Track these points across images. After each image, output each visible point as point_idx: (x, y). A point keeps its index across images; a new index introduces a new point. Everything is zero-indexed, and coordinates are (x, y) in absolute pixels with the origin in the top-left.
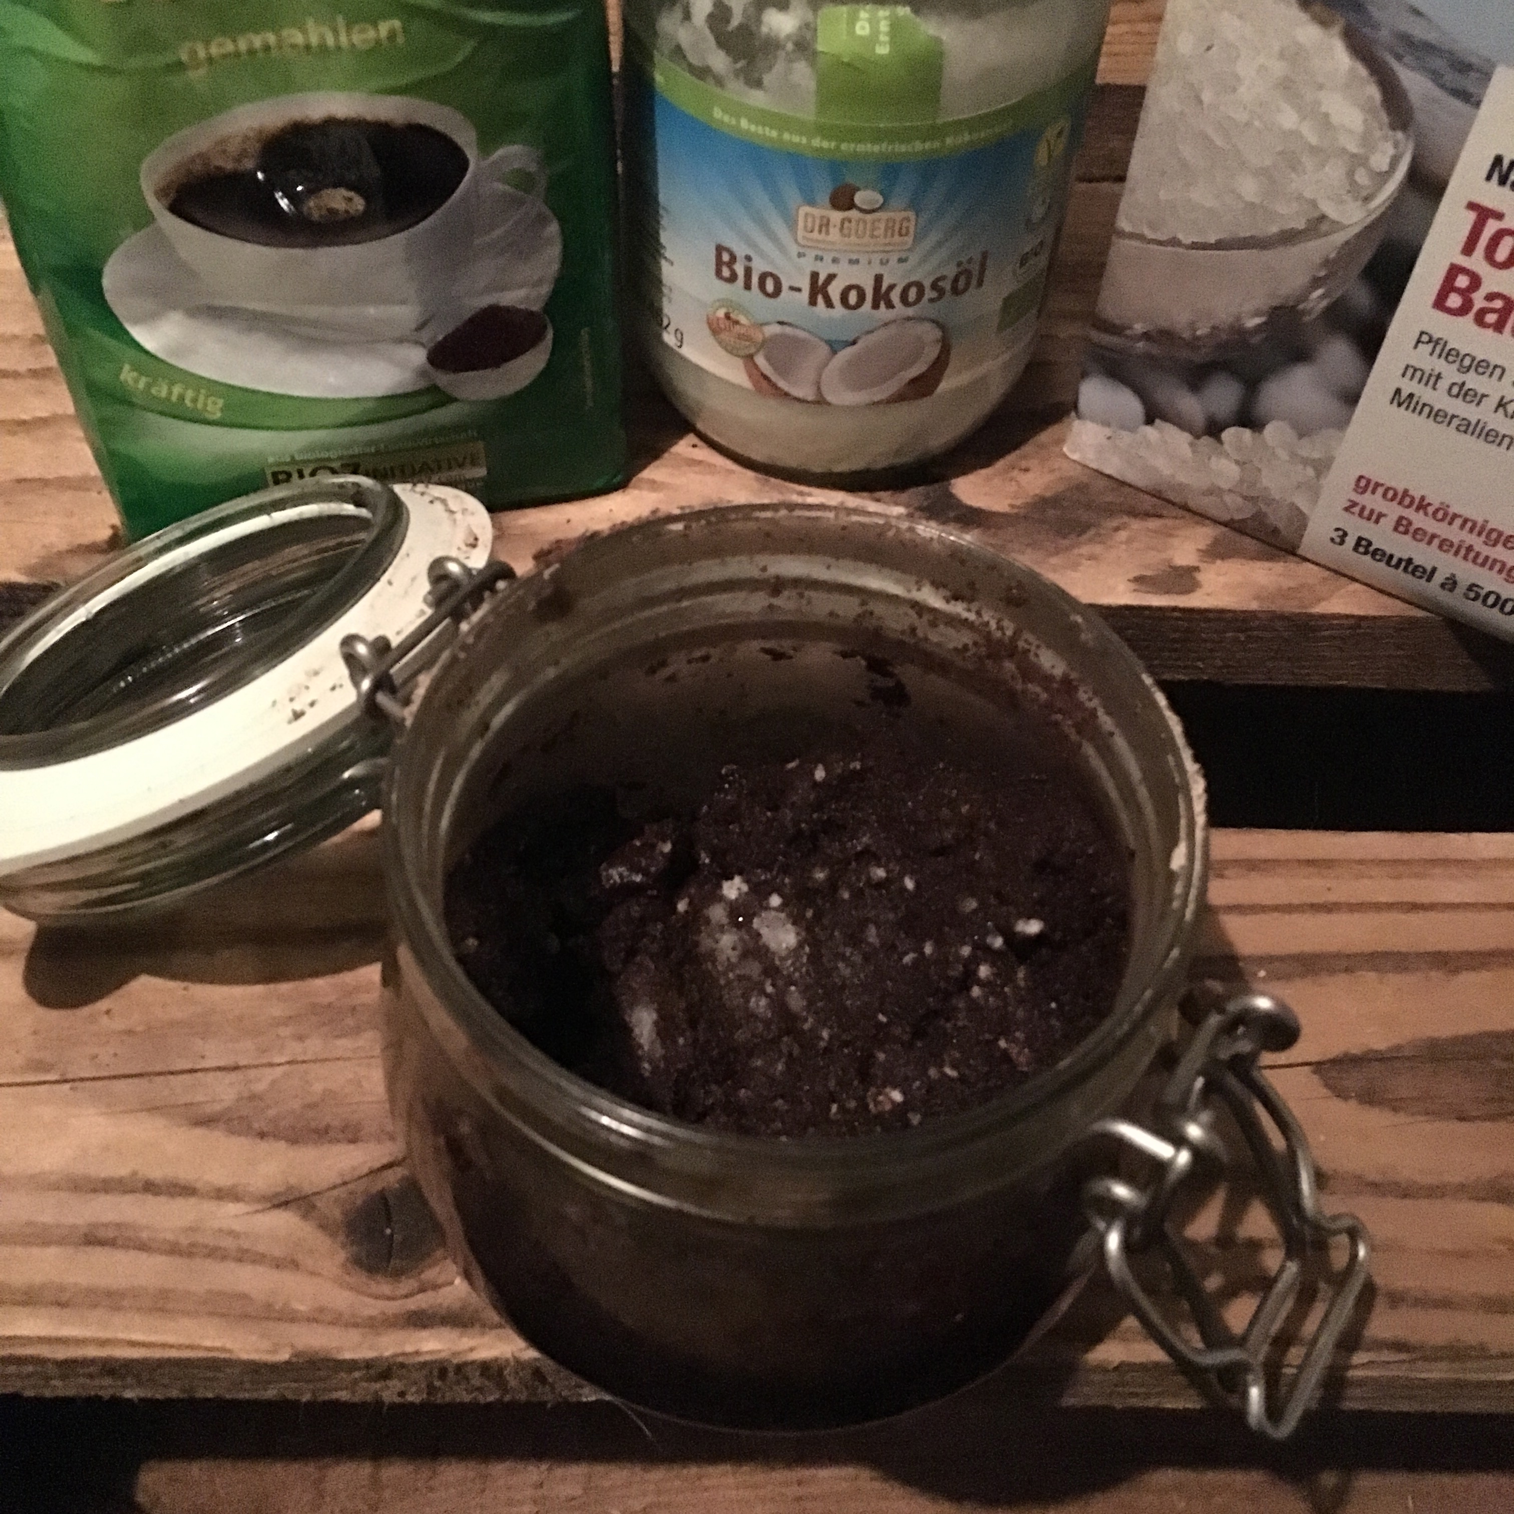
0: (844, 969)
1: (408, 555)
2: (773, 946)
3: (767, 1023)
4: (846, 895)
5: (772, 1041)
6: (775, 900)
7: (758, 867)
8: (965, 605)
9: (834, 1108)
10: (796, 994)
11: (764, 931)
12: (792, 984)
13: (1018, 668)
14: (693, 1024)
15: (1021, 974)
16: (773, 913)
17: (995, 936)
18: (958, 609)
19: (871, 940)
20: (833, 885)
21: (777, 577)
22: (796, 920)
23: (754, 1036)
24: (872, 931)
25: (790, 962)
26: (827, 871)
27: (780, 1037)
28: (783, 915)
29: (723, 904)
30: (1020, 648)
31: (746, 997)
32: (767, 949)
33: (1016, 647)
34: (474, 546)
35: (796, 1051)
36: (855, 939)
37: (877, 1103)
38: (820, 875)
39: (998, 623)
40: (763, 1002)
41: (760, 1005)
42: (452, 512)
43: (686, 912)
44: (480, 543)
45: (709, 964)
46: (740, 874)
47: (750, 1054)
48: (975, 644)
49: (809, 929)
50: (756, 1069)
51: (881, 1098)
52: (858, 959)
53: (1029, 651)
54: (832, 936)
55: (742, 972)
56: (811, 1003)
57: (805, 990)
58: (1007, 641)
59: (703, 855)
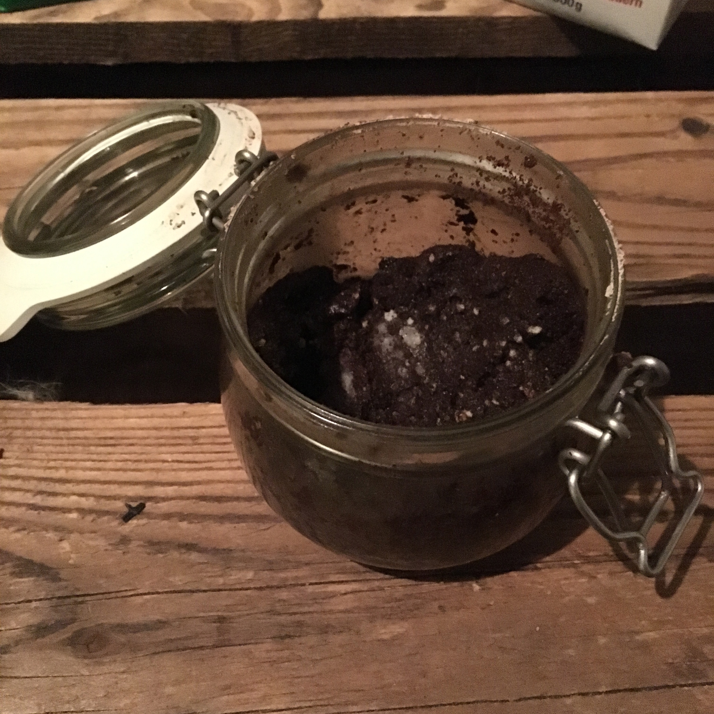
0: (444, 354)
1: (221, 144)
2: (409, 343)
3: (406, 380)
4: (445, 318)
5: (408, 389)
6: (410, 321)
7: (402, 305)
8: (503, 169)
9: (439, 420)
10: (421, 367)
11: (405, 336)
12: (418, 362)
13: (531, 199)
14: (370, 381)
15: (530, 355)
16: (409, 328)
17: (518, 336)
18: (500, 170)
19: (457, 340)
20: (438, 313)
21: (409, 157)
22: (420, 330)
23: (400, 386)
24: (458, 335)
25: (417, 351)
26: (435, 306)
27: (412, 387)
28: (413, 328)
29: (384, 323)
30: (532, 189)
31: (396, 368)
32: (406, 344)
33: (530, 189)
34: (253, 138)
35: (420, 393)
36: (450, 340)
37: (459, 417)
38: (432, 308)
39: (520, 178)
40: (405, 370)
41: (403, 372)
42: (240, 119)
43: (367, 327)
44: (256, 136)
45: (378, 352)
46: (393, 309)
47: (398, 396)
48: (509, 189)
49: (427, 335)
50: (401, 402)
51: (461, 415)
52: (451, 349)
53: (536, 191)
54: (437, 338)
55: (394, 356)
56: (427, 370)
57: (425, 365)
58: (525, 185)
59: (375, 300)
